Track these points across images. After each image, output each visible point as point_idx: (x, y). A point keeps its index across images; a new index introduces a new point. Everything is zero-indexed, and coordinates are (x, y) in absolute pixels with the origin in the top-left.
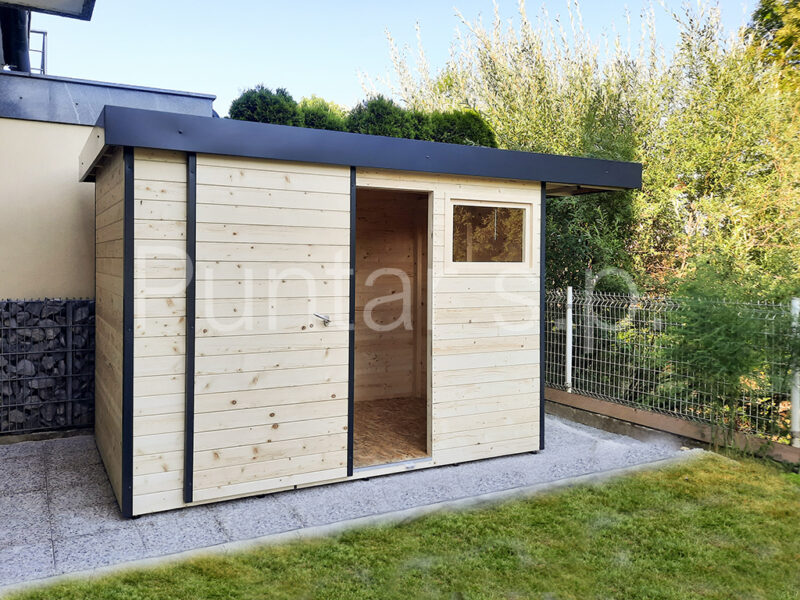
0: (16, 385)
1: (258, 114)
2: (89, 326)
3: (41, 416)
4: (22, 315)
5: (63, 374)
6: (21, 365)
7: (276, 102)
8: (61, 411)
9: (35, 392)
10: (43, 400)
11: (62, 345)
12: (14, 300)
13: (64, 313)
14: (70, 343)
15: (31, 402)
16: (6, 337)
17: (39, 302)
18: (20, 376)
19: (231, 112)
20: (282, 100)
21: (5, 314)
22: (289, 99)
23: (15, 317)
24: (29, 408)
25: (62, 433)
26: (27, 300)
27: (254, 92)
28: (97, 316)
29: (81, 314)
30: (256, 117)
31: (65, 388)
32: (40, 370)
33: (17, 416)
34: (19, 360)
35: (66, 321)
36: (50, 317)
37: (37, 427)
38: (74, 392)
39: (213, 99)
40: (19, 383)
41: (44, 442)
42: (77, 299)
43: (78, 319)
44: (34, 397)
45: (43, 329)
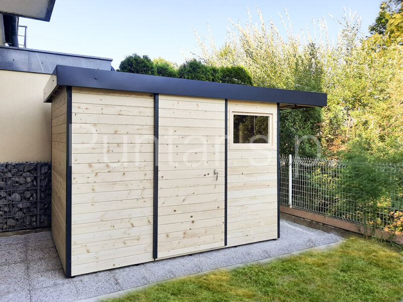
0: (11, 206)
1: (134, 68)
2: (49, 176)
3: (24, 222)
4: (14, 171)
5: (35, 200)
6: (13, 196)
7: (143, 62)
8: (34, 219)
9: (21, 210)
10: (25, 214)
11: (35, 186)
12: (10, 163)
13: (35, 169)
14: (39, 185)
15: (19, 215)
16: (6, 181)
17: (22, 164)
18: (13, 201)
19: (120, 67)
20: (145, 61)
21: (5, 170)
22: (149, 61)
23: (10, 171)
24: (18, 218)
25: (34, 231)
26: (17, 163)
27: (131, 57)
28: (53, 171)
29: (45, 170)
30: (133, 69)
31: (36, 208)
32: (23, 198)
33: (11, 222)
34: (13, 193)
35: (37, 173)
36: (29, 171)
37: (22, 227)
38: (41, 209)
39: (111, 61)
40: (12, 205)
41: (25, 235)
42: (42, 162)
43: (43, 172)
44: (20, 212)
45: (25, 178)
